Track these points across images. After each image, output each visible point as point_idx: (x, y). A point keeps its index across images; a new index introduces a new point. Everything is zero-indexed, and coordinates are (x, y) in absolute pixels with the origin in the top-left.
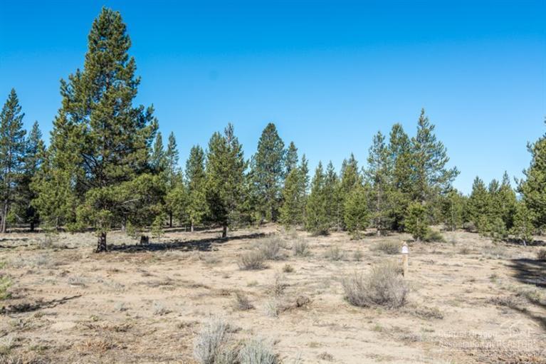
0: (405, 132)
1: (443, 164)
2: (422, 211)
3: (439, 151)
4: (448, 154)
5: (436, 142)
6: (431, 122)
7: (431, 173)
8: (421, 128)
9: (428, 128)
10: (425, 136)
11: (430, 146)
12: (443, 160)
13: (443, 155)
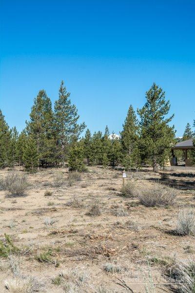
0: (48, 96)
1: (76, 120)
2: (79, 152)
3: (73, 111)
4: (78, 113)
5: (71, 105)
6: (68, 91)
7: (68, 126)
8: (61, 94)
9: (66, 94)
10: (63, 100)
11: (67, 108)
12: (76, 117)
13: (76, 114)
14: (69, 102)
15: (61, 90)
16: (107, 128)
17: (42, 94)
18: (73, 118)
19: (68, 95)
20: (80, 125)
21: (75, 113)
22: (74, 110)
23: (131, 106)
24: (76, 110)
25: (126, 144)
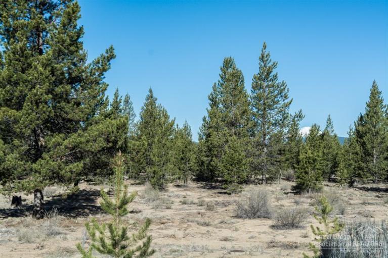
8: (262, 64)
9: (271, 64)
12: (286, 101)
13: (286, 97)
14: (276, 77)
15: (262, 58)
16: (329, 119)
17: (228, 63)
18: (281, 103)
19: (275, 65)
20: (293, 114)
21: (285, 94)
22: (284, 89)
23: (374, 83)
24: (286, 90)
25: (369, 146)
